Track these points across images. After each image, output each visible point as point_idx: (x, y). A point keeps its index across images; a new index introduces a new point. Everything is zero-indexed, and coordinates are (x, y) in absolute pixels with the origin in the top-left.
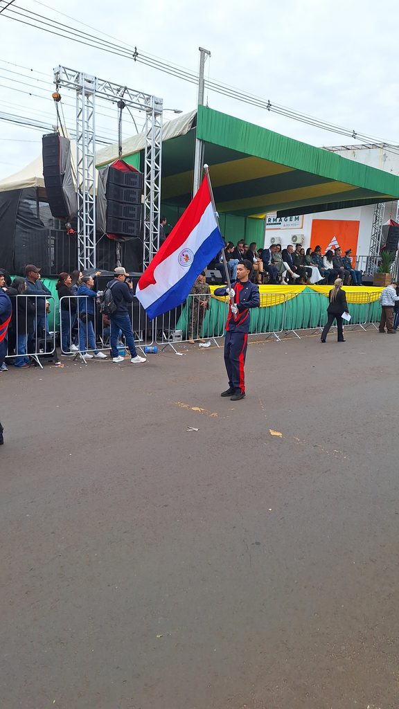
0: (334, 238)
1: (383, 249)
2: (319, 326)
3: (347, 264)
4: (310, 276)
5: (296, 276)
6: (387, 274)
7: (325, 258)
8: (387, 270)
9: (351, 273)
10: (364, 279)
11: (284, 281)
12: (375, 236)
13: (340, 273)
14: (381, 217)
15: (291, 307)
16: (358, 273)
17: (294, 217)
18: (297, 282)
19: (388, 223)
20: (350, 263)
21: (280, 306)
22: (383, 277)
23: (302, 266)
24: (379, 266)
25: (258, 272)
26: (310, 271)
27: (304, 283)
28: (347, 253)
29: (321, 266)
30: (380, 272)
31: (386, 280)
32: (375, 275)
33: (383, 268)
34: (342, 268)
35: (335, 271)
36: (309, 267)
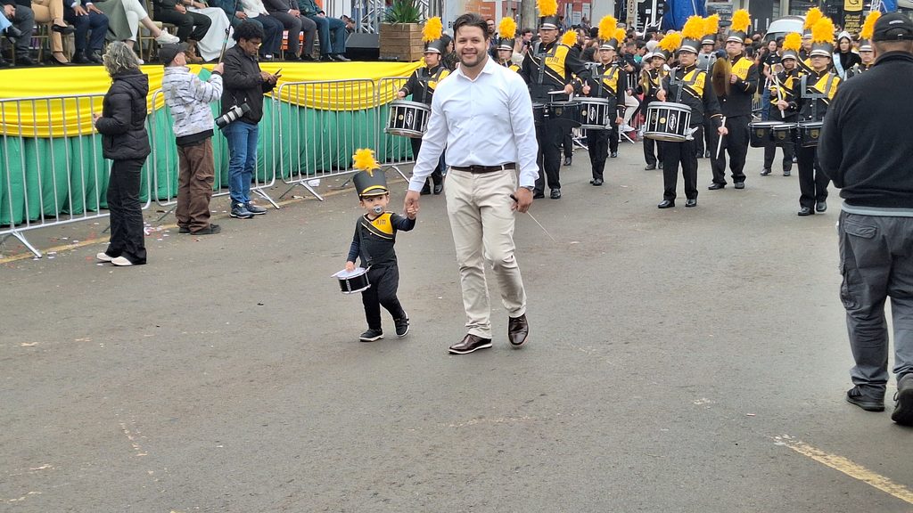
5: (168, 37)
6: (413, 26)
8: (410, 16)
9: (320, 24)
13: (289, 25)
22: (404, 36)
23: (180, 7)
24: (387, 1)
25: (50, 25)
29: (233, 7)
30: (394, 21)
31: (413, 41)
32: (381, 28)
33: (400, 9)
34: (293, 13)
35: (275, 23)
36: (200, 12)
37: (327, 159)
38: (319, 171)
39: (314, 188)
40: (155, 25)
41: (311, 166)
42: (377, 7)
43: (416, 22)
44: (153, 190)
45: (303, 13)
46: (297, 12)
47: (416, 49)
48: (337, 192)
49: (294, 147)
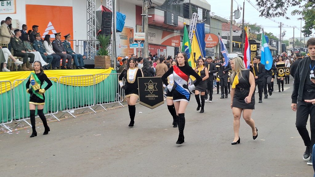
0: (50, 24)
1: (99, 33)
2: (50, 112)
3: (68, 48)
4: (32, 61)
5: (19, 62)
6: (106, 57)
7: (46, 43)
8: (105, 53)
9: (73, 57)
10: (86, 63)
11: (5, 68)
12: (91, 21)
13: (62, 57)
14: (94, 3)
15: (18, 94)
16: (79, 57)
17: (5, 2)
18: (20, 69)
19: (100, 9)
20: (70, 47)
21: (6, 94)
22: (103, 60)
23: (24, 52)
24: (97, 48)
26: (32, 56)
27: (27, 69)
28: (66, 37)
29: (43, 51)
30: (99, 55)
31: (106, 62)
32: (95, 57)
33: (101, 51)
34: (64, 53)
35: (57, 57)
36: (31, 52)
37: (77, 103)
38: (74, 108)
39: (72, 113)
40: (14, 58)
41: (71, 106)
42: (93, 50)
43: (107, 55)
44: (13, 116)
45: (67, 53)
46: (65, 53)
47: (108, 64)
48: (81, 115)
49: (65, 100)
